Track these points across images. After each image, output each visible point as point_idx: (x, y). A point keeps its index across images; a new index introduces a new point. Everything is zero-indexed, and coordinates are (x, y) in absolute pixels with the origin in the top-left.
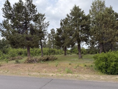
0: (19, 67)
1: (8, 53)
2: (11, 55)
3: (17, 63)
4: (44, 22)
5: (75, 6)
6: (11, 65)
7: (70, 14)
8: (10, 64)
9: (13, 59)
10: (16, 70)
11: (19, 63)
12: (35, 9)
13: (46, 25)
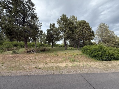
0: (18, 58)
1: (2, 45)
2: (6, 46)
3: (14, 54)
4: (38, 22)
5: (63, 15)
6: (7, 56)
7: (61, 19)
8: (5, 55)
9: (8, 50)
10: (15, 61)
11: (17, 53)
12: (34, 7)
13: (40, 25)
